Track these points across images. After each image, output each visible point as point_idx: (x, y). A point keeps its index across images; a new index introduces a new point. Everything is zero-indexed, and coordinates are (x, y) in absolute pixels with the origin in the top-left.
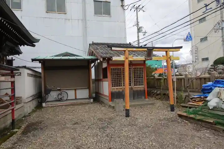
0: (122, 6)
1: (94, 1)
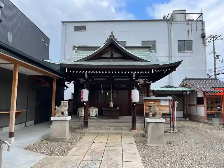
0: (203, 42)
1: (178, 41)
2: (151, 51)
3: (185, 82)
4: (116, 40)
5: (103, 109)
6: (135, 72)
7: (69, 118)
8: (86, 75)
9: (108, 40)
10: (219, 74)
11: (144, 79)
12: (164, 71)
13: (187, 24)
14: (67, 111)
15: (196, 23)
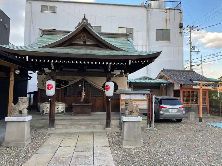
0: (181, 33)
1: (157, 29)
2: (128, 39)
3: (162, 74)
4: (89, 24)
5: (72, 104)
6: (111, 63)
7: (30, 118)
8: (52, 65)
9: (79, 24)
10: (194, 65)
11: (120, 71)
12: (142, 63)
13: (165, 13)
14: (26, 109)
15: (175, 12)
